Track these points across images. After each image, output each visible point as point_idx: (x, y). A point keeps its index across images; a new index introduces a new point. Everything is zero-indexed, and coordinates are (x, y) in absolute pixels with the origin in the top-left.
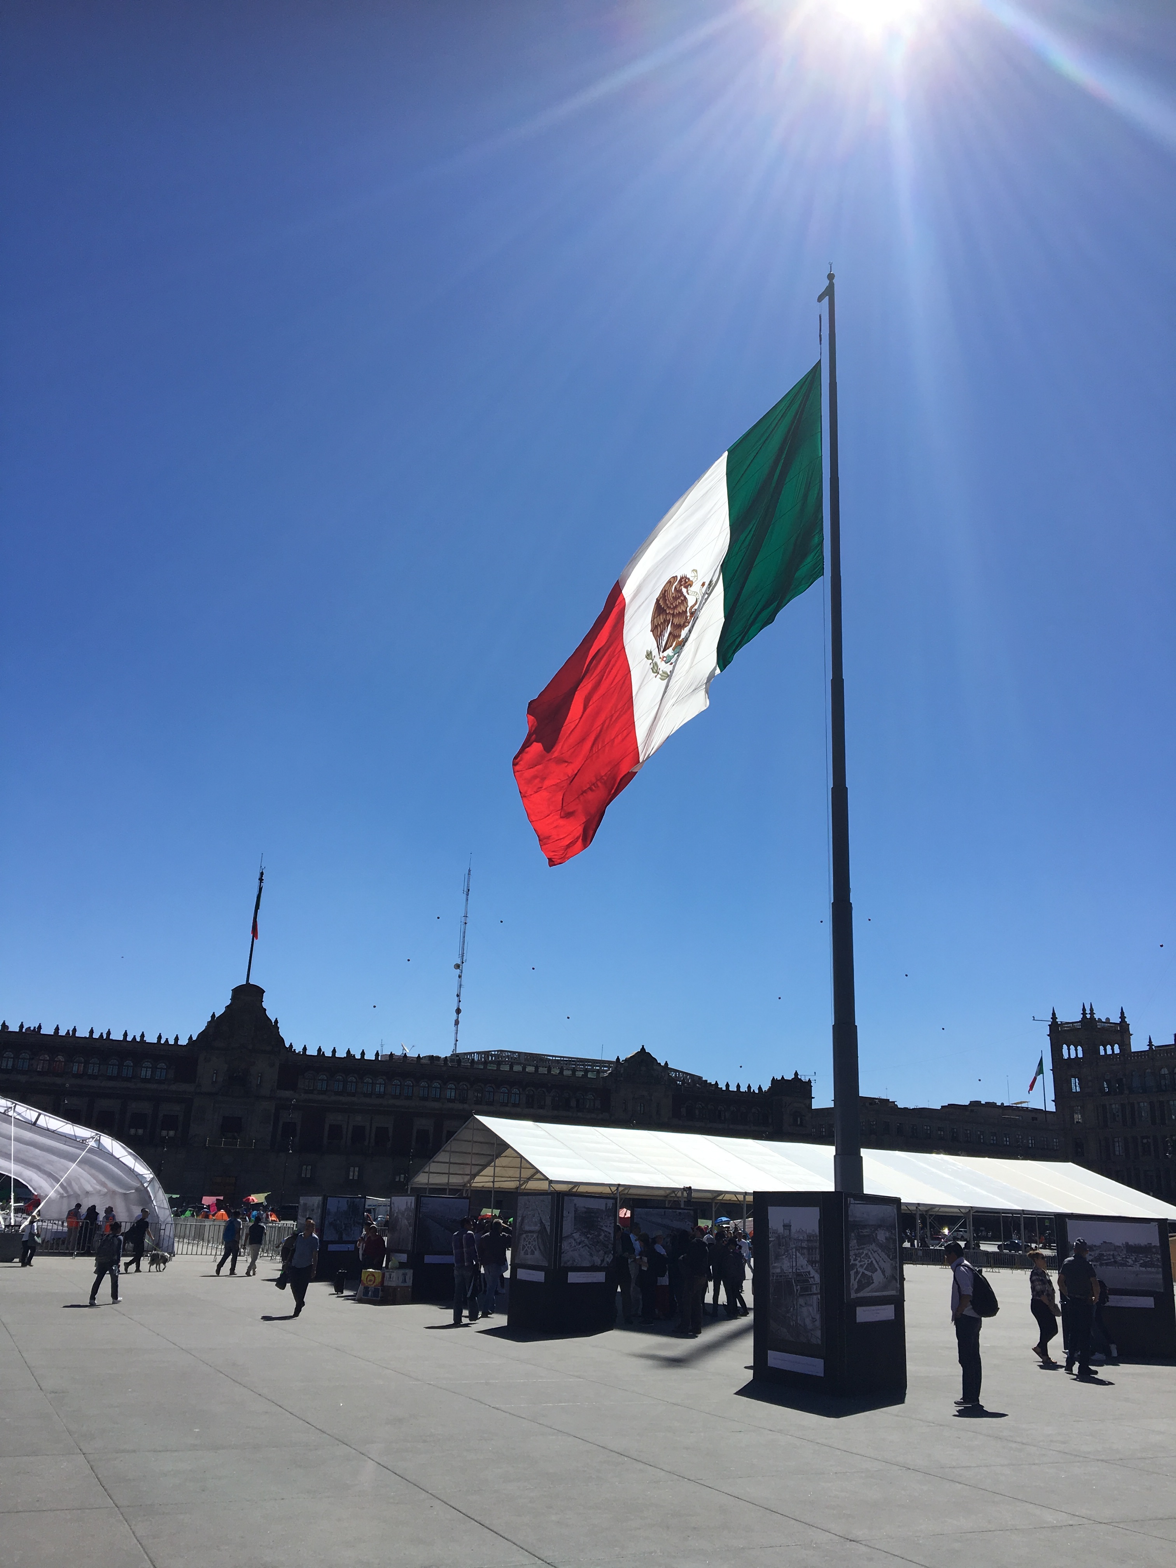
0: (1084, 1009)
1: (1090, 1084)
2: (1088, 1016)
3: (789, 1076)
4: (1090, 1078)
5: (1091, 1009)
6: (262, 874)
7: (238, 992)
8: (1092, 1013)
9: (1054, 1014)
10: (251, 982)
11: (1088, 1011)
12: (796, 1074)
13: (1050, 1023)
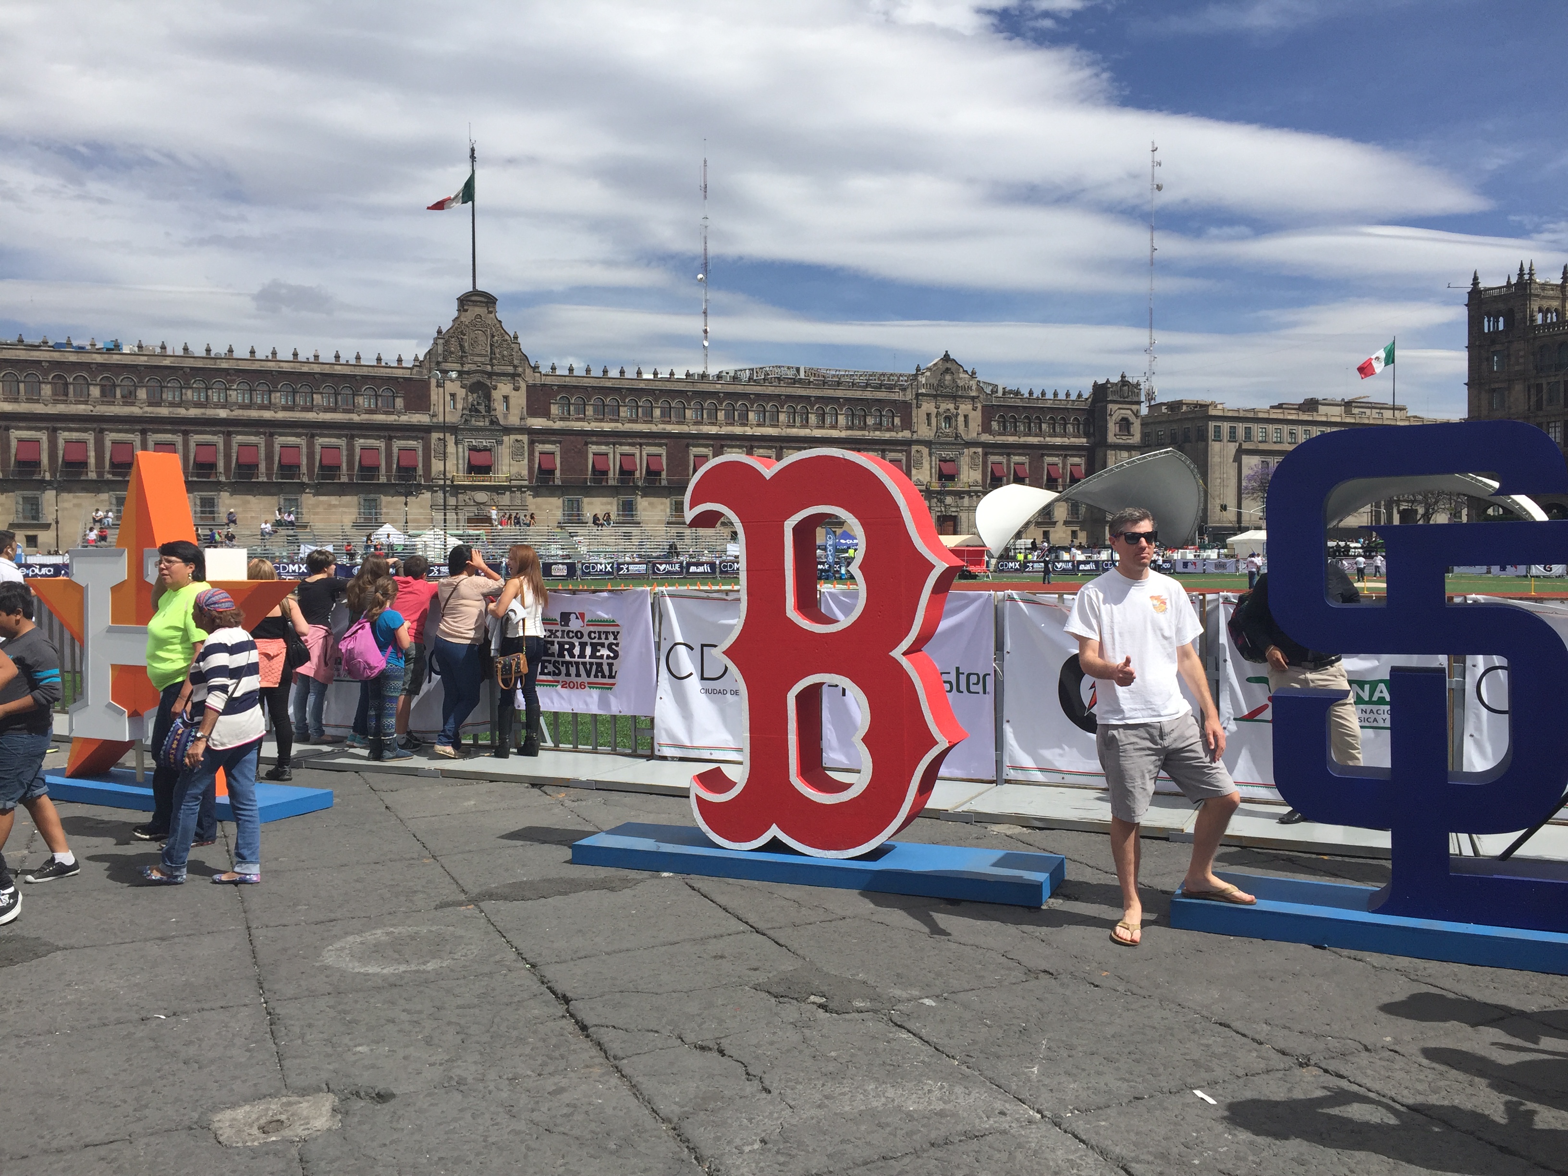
0: (1521, 269)
1: (1521, 360)
2: (1526, 277)
3: (1115, 379)
4: (1521, 353)
5: (1531, 269)
6: (473, 150)
7: (465, 301)
8: (1531, 274)
9: (1475, 279)
10: (479, 287)
11: (1526, 271)
12: (1123, 377)
13: (1469, 290)
